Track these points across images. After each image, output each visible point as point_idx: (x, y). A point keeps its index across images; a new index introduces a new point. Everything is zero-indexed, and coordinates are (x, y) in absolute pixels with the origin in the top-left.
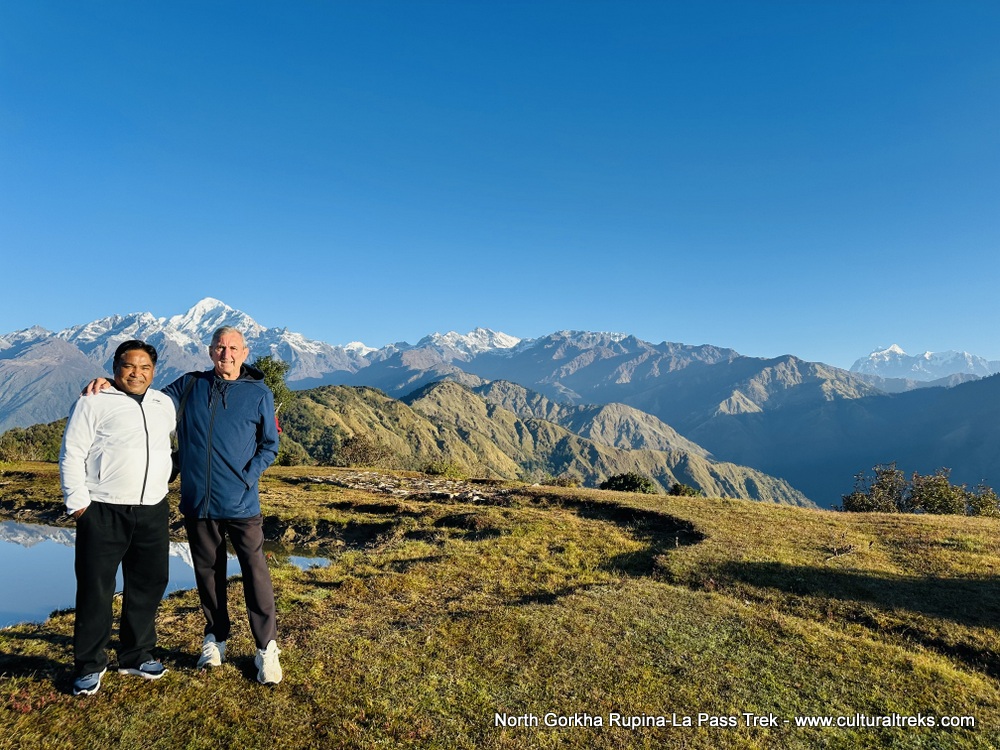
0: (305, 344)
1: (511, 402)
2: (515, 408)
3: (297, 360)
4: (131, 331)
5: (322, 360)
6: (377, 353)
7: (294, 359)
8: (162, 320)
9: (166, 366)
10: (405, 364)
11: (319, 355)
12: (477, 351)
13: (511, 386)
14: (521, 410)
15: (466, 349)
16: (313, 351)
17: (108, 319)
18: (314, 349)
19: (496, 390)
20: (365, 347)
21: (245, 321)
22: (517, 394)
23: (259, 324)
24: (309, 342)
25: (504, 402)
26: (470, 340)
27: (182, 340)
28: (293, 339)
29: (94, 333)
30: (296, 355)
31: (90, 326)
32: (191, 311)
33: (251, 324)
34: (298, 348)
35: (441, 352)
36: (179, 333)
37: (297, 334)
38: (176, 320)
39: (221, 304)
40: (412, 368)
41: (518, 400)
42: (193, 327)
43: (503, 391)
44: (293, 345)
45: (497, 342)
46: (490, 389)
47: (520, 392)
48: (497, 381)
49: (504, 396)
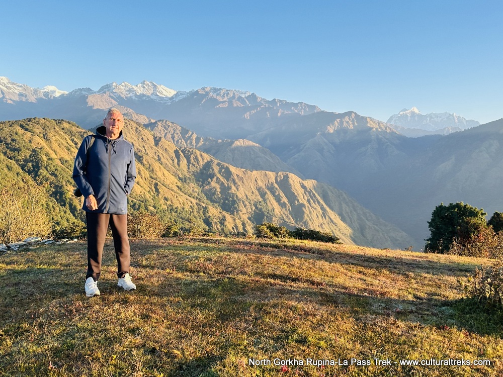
0: (10, 85)
1: (170, 136)
2: (174, 140)
3: (4, 98)
7: (1, 96)
10: (90, 104)
11: (22, 95)
13: (171, 124)
14: (177, 142)
15: (137, 96)
18: (17, 90)
19: (160, 127)
20: (57, 90)
22: (175, 131)
24: (12, 83)
25: (165, 135)
26: (139, 89)
28: (2, 81)
40: (95, 108)
41: (175, 135)
43: (165, 128)
44: (1, 86)
45: (159, 92)
46: (155, 126)
47: (177, 129)
48: (160, 120)
49: (166, 131)
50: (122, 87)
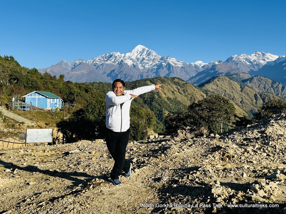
0: (176, 63)
1: (263, 86)
2: (265, 88)
3: (173, 70)
4: (111, 60)
5: (183, 69)
6: (207, 65)
7: (171, 69)
8: (123, 55)
9: (124, 73)
10: (217, 70)
11: (182, 67)
12: (255, 63)
13: (263, 78)
15: (250, 62)
16: (179, 66)
17: (104, 55)
18: (180, 65)
19: (255, 80)
20: (203, 63)
21: (153, 54)
22: (266, 82)
23: (158, 55)
24: (178, 62)
25: (259, 86)
26: (253, 57)
27: (130, 63)
28: (172, 61)
29: (99, 61)
30: (172, 67)
31: (98, 58)
32: (133, 50)
33: (155, 55)
34: (173, 65)
35: (237, 64)
36: (129, 60)
37: (174, 58)
38: (128, 54)
39: (144, 47)
40: (220, 71)
41: (266, 85)
42: (134, 58)
43: (259, 81)
44: (171, 63)
45: (267, 58)
46: (252, 80)
47: (268, 81)
48: (256, 76)
49: (260, 83)
50: (241, 57)
